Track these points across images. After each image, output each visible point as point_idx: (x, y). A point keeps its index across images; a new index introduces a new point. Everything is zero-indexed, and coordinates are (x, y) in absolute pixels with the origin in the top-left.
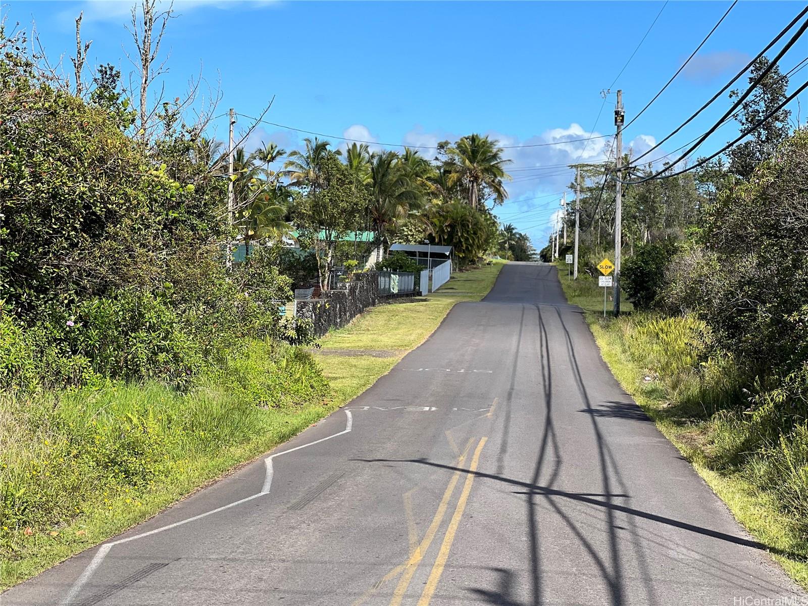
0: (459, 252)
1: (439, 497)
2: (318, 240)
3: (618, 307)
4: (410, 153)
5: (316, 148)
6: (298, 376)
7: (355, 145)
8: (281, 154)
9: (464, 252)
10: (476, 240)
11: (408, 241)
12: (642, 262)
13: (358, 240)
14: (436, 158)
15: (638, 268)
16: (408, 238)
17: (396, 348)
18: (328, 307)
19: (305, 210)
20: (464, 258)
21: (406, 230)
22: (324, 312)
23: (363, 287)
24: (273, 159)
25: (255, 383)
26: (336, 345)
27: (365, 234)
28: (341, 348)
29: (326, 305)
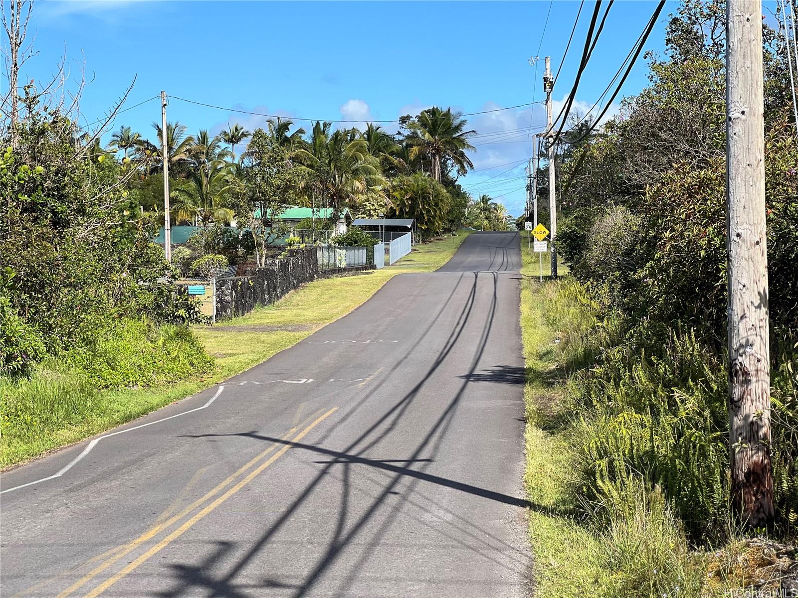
0: (422, 224)
1: (234, 469)
2: (253, 218)
3: (556, 272)
4: (372, 128)
5: (279, 128)
6: (176, 354)
7: (318, 123)
8: (246, 136)
9: (426, 224)
10: (438, 212)
11: (370, 215)
12: (576, 225)
13: (316, 217)
14: (399, 132)
15: (573, 232)
16: (370, 212)
17: (315, 322)
18: (252, 284)
19: (239, 189)
20: (426, 230)
21: (368, 205)
22: (248, 289)
23: (297, 262)
24: (238, 140)
25: (123, 363)
26: (258, 321)
27: (322, 210)
28: (260, 324)
29: (250, 282)
